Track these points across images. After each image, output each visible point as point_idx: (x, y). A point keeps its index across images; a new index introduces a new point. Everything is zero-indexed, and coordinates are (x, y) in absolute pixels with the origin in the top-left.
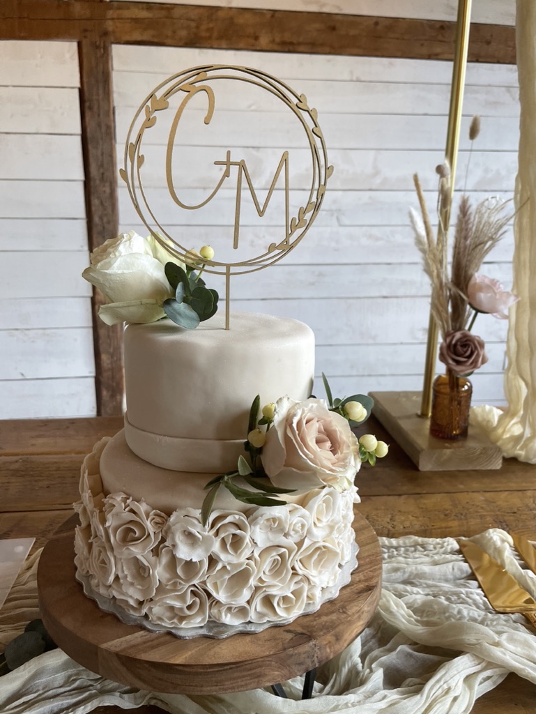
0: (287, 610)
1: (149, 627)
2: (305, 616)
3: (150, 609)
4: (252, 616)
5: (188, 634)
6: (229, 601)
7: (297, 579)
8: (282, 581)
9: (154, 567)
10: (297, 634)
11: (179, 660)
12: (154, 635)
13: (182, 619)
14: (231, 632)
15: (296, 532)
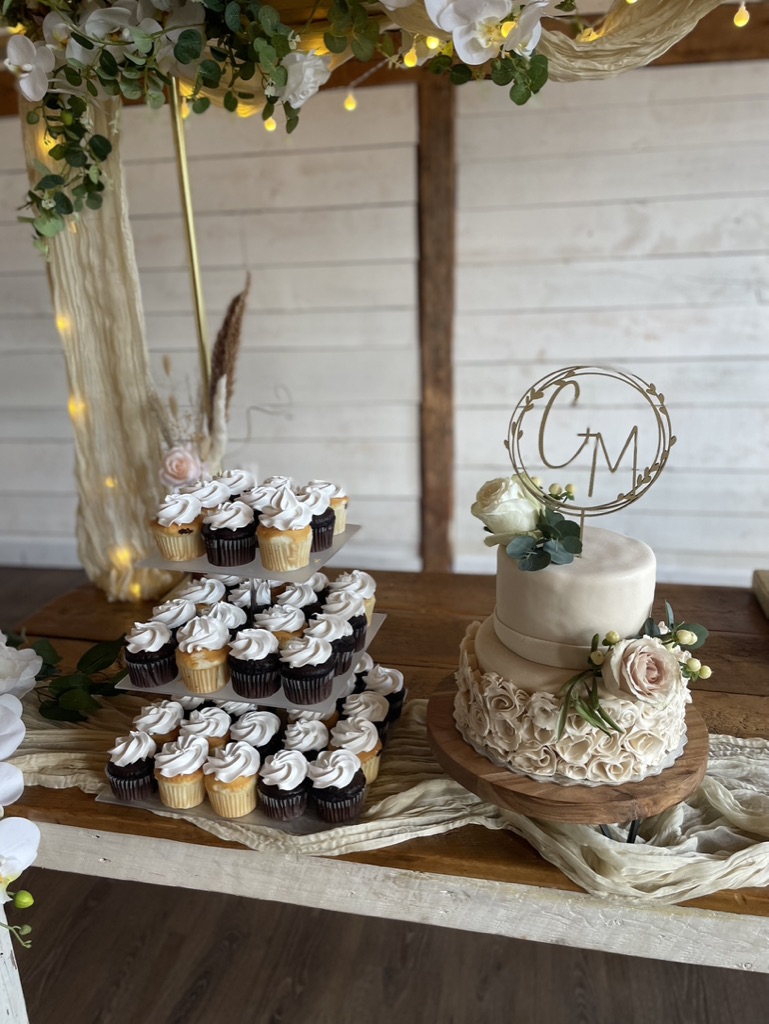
0: (617, 776)
1: (512, 769)
2: (630, 783)
3: (514, 757)
4: (589, 775)
5: (541, 780)
6: (572, 761)
7: (625, 754)
8: (614, 754)
9: (519, 729)
10: (622, 793)
11: (535, 794)
12: (515, 776)
13: (536, 768)
14: (572, 783)
15: (627, 720)
